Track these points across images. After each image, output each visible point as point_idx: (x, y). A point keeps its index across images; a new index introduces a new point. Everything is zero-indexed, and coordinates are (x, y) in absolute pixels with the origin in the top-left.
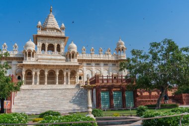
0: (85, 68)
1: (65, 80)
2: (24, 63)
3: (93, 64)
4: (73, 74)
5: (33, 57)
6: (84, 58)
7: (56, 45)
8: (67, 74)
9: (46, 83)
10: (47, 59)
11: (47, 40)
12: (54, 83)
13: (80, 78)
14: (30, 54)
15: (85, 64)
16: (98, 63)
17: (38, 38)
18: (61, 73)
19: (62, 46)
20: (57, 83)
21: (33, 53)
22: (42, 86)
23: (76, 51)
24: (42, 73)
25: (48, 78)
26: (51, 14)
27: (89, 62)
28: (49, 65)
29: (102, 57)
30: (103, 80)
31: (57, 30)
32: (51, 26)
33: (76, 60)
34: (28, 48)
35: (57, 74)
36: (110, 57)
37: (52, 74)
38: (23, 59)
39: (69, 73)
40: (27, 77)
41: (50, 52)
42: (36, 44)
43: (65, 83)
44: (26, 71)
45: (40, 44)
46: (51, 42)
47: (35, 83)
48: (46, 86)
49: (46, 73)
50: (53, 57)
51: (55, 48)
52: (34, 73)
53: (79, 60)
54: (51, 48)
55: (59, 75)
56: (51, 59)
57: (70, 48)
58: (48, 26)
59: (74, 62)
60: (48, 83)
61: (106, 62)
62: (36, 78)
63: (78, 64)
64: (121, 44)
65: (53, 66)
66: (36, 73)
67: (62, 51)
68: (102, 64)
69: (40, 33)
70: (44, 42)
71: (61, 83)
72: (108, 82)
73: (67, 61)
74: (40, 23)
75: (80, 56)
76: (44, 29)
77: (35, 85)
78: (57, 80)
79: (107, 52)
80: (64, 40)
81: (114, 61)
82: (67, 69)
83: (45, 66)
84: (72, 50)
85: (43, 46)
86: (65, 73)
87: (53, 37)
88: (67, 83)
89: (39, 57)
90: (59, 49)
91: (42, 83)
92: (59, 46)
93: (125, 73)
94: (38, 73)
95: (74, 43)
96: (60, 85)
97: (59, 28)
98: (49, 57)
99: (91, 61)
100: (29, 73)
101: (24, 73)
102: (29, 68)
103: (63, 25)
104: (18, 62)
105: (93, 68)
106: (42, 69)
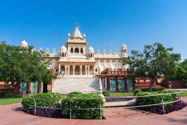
0: (99, 64)
1: (86, 72)
2: (60, 60)
3: (105, 61)
4: (92, 67)
5: (65, 57)
6: (99, 57)
7: (80, 49)
8: (87, 68)
10: (74, 58)
11: (74, 45)
12: (79, 74)
13: (96, 71)
14: (63, 55)
15: (99, 61)
16: (108, 60)
17: (69, 45)
18: (83, 67)
19: (84, 49)
21: (65, 54)
23: (93, 52)
24: (71, 67)
25: (75, 70)
26: (77, 28)
27: (102, 60)
28: (76, 62)
29: (111, 56)
30: (111, 72)
31: (81, 39)
32: (77, 36)
33: (93, 59)
34: (62, 51)
35: (81, 68)
36: (117, 56)
37: (77, 68)
38: (59, 58)
39: (89, 68)
41: (76, 53)
42: (67, 48)
43: (86, 74)
45: (69, 48)
46: (77, 47)
47: (67, 74)
48: (74, 76)
49: (74, 68)
50: (78, 57)
51: (80, 51)
52: (66, 67)
53: (95, 59)
54: (77, 50)
57: (89, 51)
58: (75, 36)
59: (92, 60)
60: (75, 74)
61: (114, 60)
62: (67, 71)
63: (94, 61)
64: (124, 47)
65: (78, 62)
66: (67, 68)
67: (84, 52)
68: (111, 61)
69: (69, 41)
70: (72, 47)
71: (83, 74)
72: (115, 73)
73: (87, 59)
74: (69, 35)
75: (96, 56)
76: (72, 38)
77: (67, 75)
78: (81, 72)
79: (114, 53)
81: (119, 59)
82: (87, 65)
83: (73, 62)
84: (91, 52)
85: (72, 49)
86: (86, 68)
87: (78, 43)
88: (88, 74)
89: (69, 57)
90: (82, 51)
91: (71, 74)
92: (82, 49)
93: (127, 67)
94: (69, 67)
95: (92, 47)
96: (83, 75)
97: (82, 37)
98: (76, 57)
99: (104, 59)
100: (63, 68)
101: (60, 67)
102: (63, 64)
103: (84, 35)
104: (56, 60)
105: (105, 64)
106: (71, 65)
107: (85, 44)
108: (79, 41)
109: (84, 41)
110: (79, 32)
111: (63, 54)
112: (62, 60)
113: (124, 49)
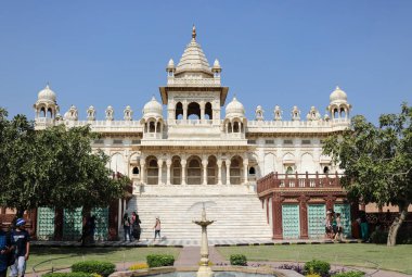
0: (261, 151)
1: (220, 175)
2: (143, 143)
3: (279, 141)
4: (236, 163)
5: (159, 130)
6: (260, 130)
7: (202, 105)
8: (224, 163)
9: (183, 182)
10: (184, 135)
11: (186, 94)
12: (199, 181)
13: (252, 171)
14: (153, 126)
16: (288, 138)
17: (169, 93)
18: (212, 162)
19: (216, 105)
20: (205, 182)
21: (159, 124)
22: (176, 187)
23: (241, 116)
24: (176, 163)
26: (193, 42)
27: (270, 138)
28: (189, 148)
29: (295, 126)
31: (206, 74)
32: (194, 67)
33: (242, 135)
34: (149, 115)
35: (205, 163)
36: (316, 126)
37: (194, 164)
38: (140, 134)
39: (228, 162)
40: (149, 170)
42: (165, 102)
43: (220, 182)
44: (147, 159)
45: (172, 105)
46: (193, 99)
47: (164, 181)
48: (184, 188)
49: (184, 163)
52: (160, 163)
53: (248, 135)
54: (194, 109)
55: (209, 166)
56: (193, 135)
57: (229, 111)
58: (188, 67)
59: (238, 140)
60: (189, 182)
61: (306, 138)
62: (164, 172)
63: (245, 143)
65: (197, 148)
66: (164, 163)
68: (298, 141)
69: (172, 82)
71: (212, 181)
72: (297, 185)
74: (171, 63)
76: (178, 75)
79: (308, 116)
81: (325, 135)
82: (224, 154)
83: (182, 148)
84: (234, 115)
86: (219, 163)
87: (196, 89)
88: (224, 183)
91: (176, 181)
92: (208, 107)
94: (169, 163)
96: (211, 186)
97: (209, 70)
98: (191, 131)
99: (275, 135)
100: (152, 164)
101: (143, 162)
102: (152, 153)
103: (217, 63)
104: (134, 142)
105: (279, 150)
106: (175, 154)
107: (219, 89)
108: (200, 82)
109: (216, 82)
111: (152, 124)
112: (151, 139)
113: (338, 103)
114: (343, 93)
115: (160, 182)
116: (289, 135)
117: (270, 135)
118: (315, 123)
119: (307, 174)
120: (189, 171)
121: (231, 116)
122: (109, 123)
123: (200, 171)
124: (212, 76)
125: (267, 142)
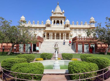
0: (73, 32)
1: (64, 37)
5: (50, 27)
6: (73, 27)
7: (60, 21)
9: (55, 39)
11: (56, 18)
16: (80, 29)
17: (52, 18)
19: (63, 21)
20: (60, 39)
21: (50, 25)
22: (54, 40)
23: (69, 24)
26: (58, 6)
28: (57, 31)
29: (82, 26)
32: (58, 12)
34: (47, 23)
35: (60, 34)
38: (45, 28)
39: (66, 34)
40: (47, 36)
41: (58, 24)
42: (51, 21)
43: (64, 39)
45: (53, 21)
46: (58, 20)
47: (51, 39)
49: (55, 34)
50: (59, 27)
52: (50, 34)
53: (70, 28)
54: (58, 22)
55: (61, 35)
56: (57, 28)
59: (68, 29)
60: (57, 39)
61: (84, 29)
62: (51, 36)
63: (70, 30)
65: (59, 31)
68: (82, 30)
69: (53, 15)
70: (54, 20)
73: (64, 28)
74: (53, 11)
75: (71, 26)
76: (55, 14)
79: (85, 24)
80: (64, 18)
82: (65, 32)
83: (55, 31)
84: (67, 23)
86: (64, 34)
87: (58, 17)
89: (53, 27)
91: (54, 39)
92: (61, 21)
94: (52, 34)
95: (68, 20)
96: (62, 40)
97: (62, 13)
99: (77, 28)
101: (46, 34)
102: (48, 32)
103: (63, 11)
104: (44, 29)
105: (78, 32)
106: (53, 32)
108: (59, 15)
109: (63, 15)
110: (60, 8)
111: (48, 25)
112: (48, 29)
113: (92, 21)
114: (94, 18)
115: (50, 39)
116: (80, 28)
117: (75, 28)
118: (86, 25)
119: (84, 37)
120: (57, 36)
121: (67, 24)
122: (38, 25)
123: (59, 36)
124: (62, 14)
125: (75, 30)
